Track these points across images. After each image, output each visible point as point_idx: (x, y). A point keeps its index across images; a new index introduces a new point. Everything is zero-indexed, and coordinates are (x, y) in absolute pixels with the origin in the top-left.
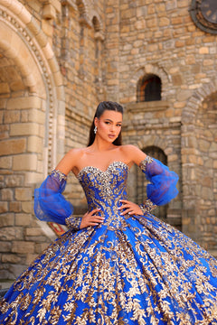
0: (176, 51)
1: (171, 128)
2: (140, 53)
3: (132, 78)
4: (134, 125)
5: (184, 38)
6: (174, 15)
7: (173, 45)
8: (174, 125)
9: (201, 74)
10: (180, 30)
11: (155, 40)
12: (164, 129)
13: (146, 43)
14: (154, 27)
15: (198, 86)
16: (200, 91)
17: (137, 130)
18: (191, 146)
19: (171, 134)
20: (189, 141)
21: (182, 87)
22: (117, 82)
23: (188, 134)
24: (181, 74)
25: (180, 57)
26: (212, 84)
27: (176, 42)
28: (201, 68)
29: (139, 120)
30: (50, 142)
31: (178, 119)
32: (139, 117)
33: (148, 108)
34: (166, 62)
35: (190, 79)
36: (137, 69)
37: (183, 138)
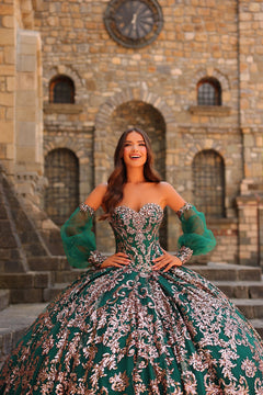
0: (89, 56)
1: (84, 132)
2: (53, 51)
4: (47, 126)
5: (97, 45)
6: (89, 19)
7: (87, 51)
8: (87, 129)
9: (113, 84)
10: (95, 36)
11: (69, 41)
12: (77, 132)
13: (59, 42)
14: (67, 26)
15: (111, 94)
16: (113, 99)
17: (49, 131)
18: (103, 151)
19: (83, 137)
24: (94, 80)
25: (94, 63)
26: (124, 94)
27: (90, 47)
28: (113, 77)
29: (52, 121)
31: (91, 124)
32: (52, 118)
33: (62, 110)
34: (80, 66)
35: (103, 86)
36: (49, 68)
37: (96, 143)
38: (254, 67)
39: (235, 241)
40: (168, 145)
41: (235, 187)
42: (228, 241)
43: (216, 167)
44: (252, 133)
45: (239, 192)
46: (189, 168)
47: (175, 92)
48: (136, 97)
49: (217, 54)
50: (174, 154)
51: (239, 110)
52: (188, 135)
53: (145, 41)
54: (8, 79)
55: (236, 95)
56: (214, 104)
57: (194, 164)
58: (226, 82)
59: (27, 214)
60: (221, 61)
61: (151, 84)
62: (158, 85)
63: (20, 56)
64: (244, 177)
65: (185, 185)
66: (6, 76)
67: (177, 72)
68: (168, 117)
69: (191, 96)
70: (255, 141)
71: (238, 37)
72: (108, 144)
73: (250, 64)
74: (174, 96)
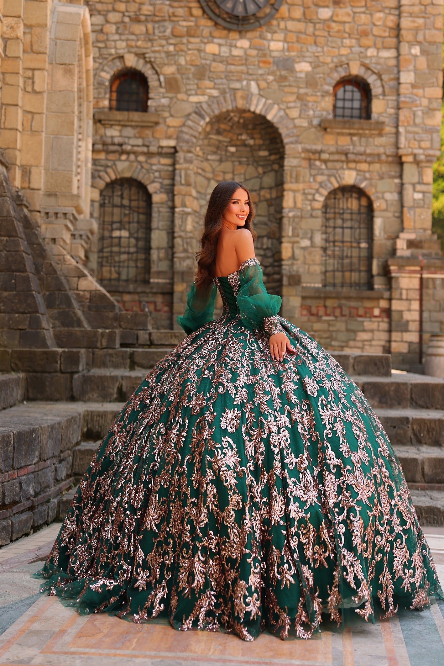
0: (172, 41)
1: (160, 154)
2: (117, 33)
3: (103, 70)
4: (104, 144)
5: (185, 24)
7: (168, 32)
8: (165, 150)
9: (207, 83)
10: (180, 12)
11: (143, 18)
12: (149, 155)
13: (127, 20)
15: (202, 98)
16: (205, 106)
17: (108, 152)
18: (188, 184)
19: (159, 163)
20: (187, 175)
21: (180, 96)
23: (185, 165)
24: (178, 76)
25: (178, 52)
26: (222, 99)
27: (173, 28)
28: (207, 73)
29: (112, 137)
31: (172, 143)
32: (113, 133)
33: (128, 121)
34: (157, 55)
35: (191, 87)
36: (111, 58)
37: (177, 172)
38: (422, 62)
39: (384, 326)
40: (287, 178)
41: (389, 243)
42: (374, 326)
43: (359, 213)
44: (417, 162)
45: (393, 251)
46: (319, 213)
47: (300, 98)
48: (240, 104)
49: (365, 41)
50: (294, 191)
51: (397, 127)
52: (318, 163)
53: (258, 19)
54: (37, 73)
55: (393, 104)
56: (360, 117)
57: (326, 206)
58: (379, 83)
59: (58, 267)
60: (371, 52)
61: (263, 84)
62: (275, 86)
63: (55, 40)
64: (402, 230)
65: (311, 239)
66: (33, 70)
67: (303, 67)
68: (288, 136)
69: (323, 104)
70: (421, 174)
71: (399, 16)
72: (197, 174)
73: (416, 56)
74: (299, 104)
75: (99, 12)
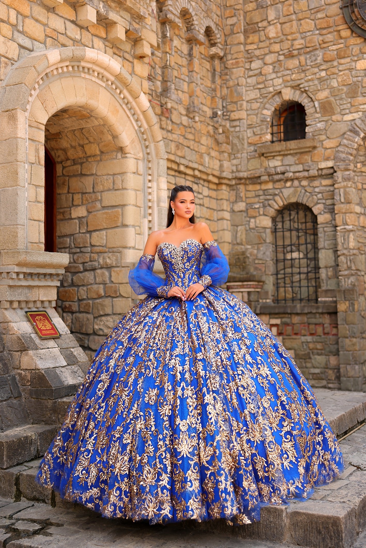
2: (274, 72)
3: (264, 108)
4: (269, 175)
6: (319, 15)
7: (319, 59)
8: (324, 172)
9: (360, 99)
10: (330, 37)
11: (295, 52)
12: (311, 178)
13: (282, 58)
14: (292, 33)
15: (356, 115)
17: (274, 182)
18: (348, 202)
19: (321, 185)
20: (346, 193)
21: (334, 118)
22: (243, 114)
23: (343, 184)
24: (332, 99)
25: (330, 76)
27: (324, 54)
28: (360, 89)
29: (275, 167)
30: (150, 211)
31: (330, 164)
32: (275, 163)
33: (287, 150)
34: (311, 83)
35: (345, 106)
36: (270, 95)
37: (337, 191)
75: (258, 58)
